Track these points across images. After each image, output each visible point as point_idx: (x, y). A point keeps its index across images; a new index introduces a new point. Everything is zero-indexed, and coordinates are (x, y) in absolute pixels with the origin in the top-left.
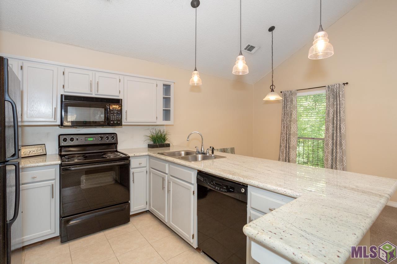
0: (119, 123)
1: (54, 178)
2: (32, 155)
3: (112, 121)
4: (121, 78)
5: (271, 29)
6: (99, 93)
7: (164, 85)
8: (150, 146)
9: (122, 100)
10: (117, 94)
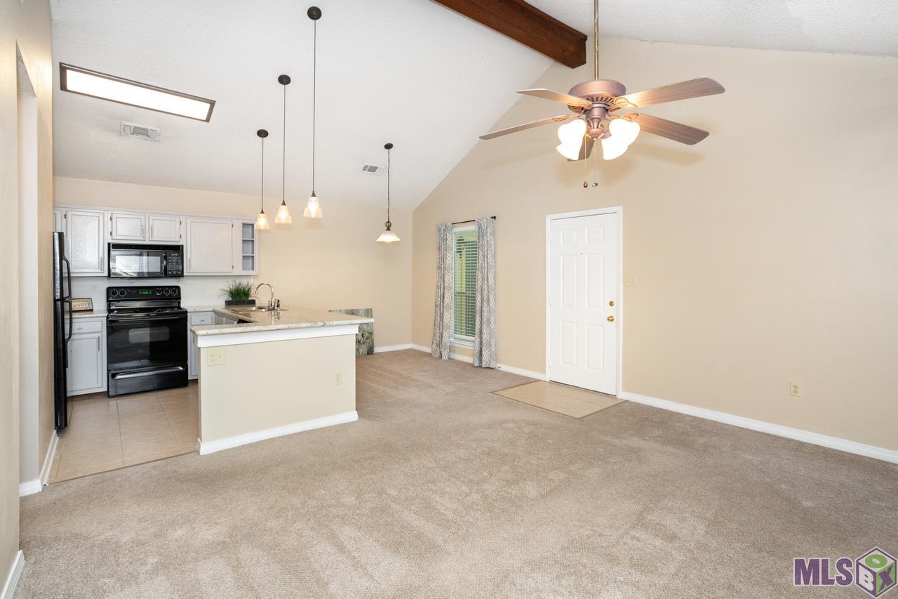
0: (180, 275)
1: (100, 330)
2: (77, 309)
3: (170, 271)
4: (183, 219)
5: (389, 146)
6: (154, 239)
7: (244, 225)
8: (228, 303)
9: (182, 246)
10: (178, 239)
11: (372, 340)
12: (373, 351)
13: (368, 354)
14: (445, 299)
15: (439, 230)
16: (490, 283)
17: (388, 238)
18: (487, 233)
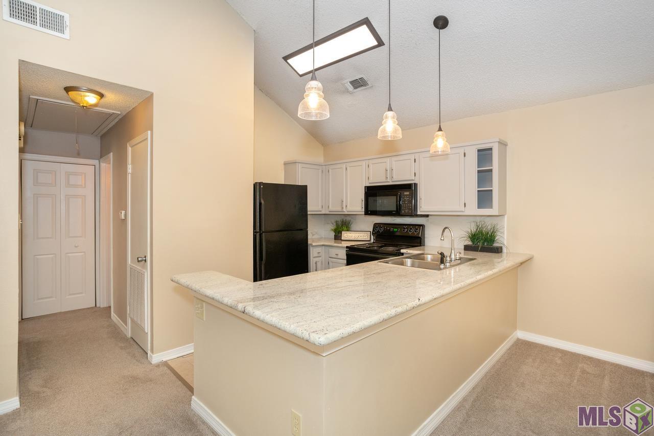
4: (416, 156)
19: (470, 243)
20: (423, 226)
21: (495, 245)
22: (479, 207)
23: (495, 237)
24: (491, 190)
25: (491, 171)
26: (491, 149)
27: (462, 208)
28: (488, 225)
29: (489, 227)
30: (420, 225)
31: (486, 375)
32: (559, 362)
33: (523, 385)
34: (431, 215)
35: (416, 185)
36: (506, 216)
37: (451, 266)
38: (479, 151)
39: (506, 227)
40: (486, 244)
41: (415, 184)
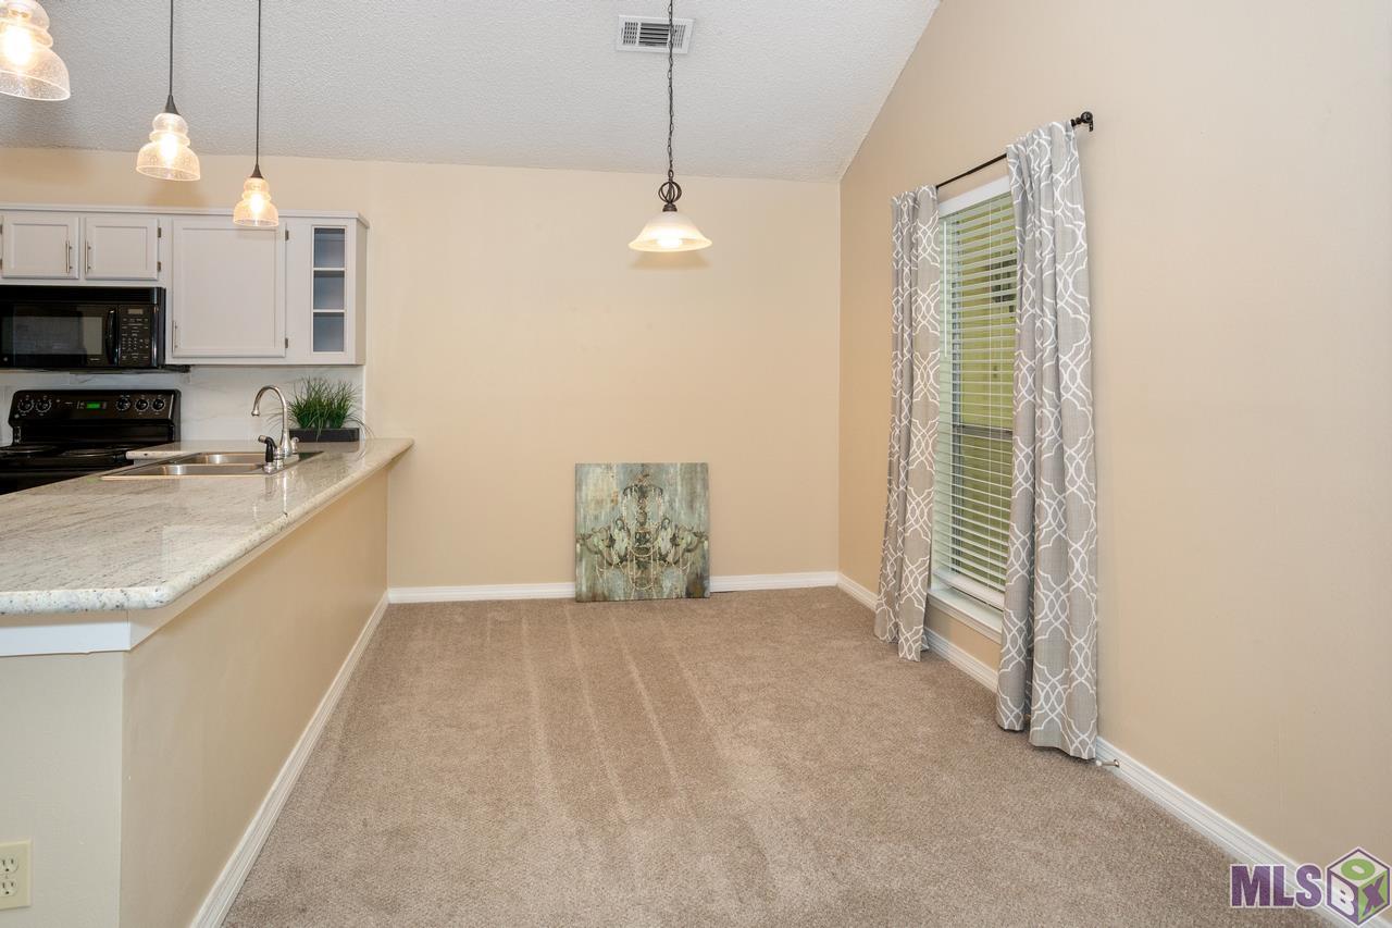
11: (704, 557)
12: (704, 589)
13: (689, 595)
14: (914, 447)
15: (898, 213)
16: (1066, 396)
17: (669, 236)
18: (1052, 185)
19: (296, 426)
20: (173, 395)
21: (349, 425)
22: (317, 347)
23: (346, 410)
24: (342, 315)
25: (341, 275)
26: (342, 231)
27: (281, 350)
28: (332, 385)
29: (335, 391)
30: (167, 393)
31: (353, 678)
32: (460, 620)
33: (418, 669)
34: (199, 366)
35: (161, 292)
36: (365, 367)
37: (286, 467)
38: (317, 231)
39: (364, 388)
40: (328, 426)
41: (159, 289)
